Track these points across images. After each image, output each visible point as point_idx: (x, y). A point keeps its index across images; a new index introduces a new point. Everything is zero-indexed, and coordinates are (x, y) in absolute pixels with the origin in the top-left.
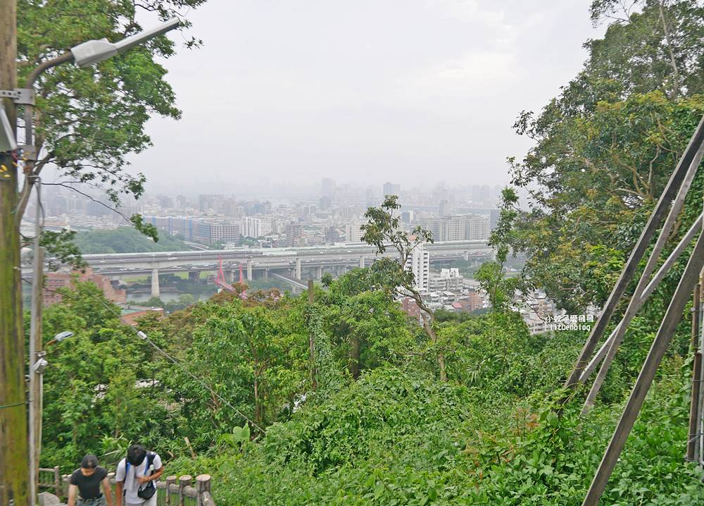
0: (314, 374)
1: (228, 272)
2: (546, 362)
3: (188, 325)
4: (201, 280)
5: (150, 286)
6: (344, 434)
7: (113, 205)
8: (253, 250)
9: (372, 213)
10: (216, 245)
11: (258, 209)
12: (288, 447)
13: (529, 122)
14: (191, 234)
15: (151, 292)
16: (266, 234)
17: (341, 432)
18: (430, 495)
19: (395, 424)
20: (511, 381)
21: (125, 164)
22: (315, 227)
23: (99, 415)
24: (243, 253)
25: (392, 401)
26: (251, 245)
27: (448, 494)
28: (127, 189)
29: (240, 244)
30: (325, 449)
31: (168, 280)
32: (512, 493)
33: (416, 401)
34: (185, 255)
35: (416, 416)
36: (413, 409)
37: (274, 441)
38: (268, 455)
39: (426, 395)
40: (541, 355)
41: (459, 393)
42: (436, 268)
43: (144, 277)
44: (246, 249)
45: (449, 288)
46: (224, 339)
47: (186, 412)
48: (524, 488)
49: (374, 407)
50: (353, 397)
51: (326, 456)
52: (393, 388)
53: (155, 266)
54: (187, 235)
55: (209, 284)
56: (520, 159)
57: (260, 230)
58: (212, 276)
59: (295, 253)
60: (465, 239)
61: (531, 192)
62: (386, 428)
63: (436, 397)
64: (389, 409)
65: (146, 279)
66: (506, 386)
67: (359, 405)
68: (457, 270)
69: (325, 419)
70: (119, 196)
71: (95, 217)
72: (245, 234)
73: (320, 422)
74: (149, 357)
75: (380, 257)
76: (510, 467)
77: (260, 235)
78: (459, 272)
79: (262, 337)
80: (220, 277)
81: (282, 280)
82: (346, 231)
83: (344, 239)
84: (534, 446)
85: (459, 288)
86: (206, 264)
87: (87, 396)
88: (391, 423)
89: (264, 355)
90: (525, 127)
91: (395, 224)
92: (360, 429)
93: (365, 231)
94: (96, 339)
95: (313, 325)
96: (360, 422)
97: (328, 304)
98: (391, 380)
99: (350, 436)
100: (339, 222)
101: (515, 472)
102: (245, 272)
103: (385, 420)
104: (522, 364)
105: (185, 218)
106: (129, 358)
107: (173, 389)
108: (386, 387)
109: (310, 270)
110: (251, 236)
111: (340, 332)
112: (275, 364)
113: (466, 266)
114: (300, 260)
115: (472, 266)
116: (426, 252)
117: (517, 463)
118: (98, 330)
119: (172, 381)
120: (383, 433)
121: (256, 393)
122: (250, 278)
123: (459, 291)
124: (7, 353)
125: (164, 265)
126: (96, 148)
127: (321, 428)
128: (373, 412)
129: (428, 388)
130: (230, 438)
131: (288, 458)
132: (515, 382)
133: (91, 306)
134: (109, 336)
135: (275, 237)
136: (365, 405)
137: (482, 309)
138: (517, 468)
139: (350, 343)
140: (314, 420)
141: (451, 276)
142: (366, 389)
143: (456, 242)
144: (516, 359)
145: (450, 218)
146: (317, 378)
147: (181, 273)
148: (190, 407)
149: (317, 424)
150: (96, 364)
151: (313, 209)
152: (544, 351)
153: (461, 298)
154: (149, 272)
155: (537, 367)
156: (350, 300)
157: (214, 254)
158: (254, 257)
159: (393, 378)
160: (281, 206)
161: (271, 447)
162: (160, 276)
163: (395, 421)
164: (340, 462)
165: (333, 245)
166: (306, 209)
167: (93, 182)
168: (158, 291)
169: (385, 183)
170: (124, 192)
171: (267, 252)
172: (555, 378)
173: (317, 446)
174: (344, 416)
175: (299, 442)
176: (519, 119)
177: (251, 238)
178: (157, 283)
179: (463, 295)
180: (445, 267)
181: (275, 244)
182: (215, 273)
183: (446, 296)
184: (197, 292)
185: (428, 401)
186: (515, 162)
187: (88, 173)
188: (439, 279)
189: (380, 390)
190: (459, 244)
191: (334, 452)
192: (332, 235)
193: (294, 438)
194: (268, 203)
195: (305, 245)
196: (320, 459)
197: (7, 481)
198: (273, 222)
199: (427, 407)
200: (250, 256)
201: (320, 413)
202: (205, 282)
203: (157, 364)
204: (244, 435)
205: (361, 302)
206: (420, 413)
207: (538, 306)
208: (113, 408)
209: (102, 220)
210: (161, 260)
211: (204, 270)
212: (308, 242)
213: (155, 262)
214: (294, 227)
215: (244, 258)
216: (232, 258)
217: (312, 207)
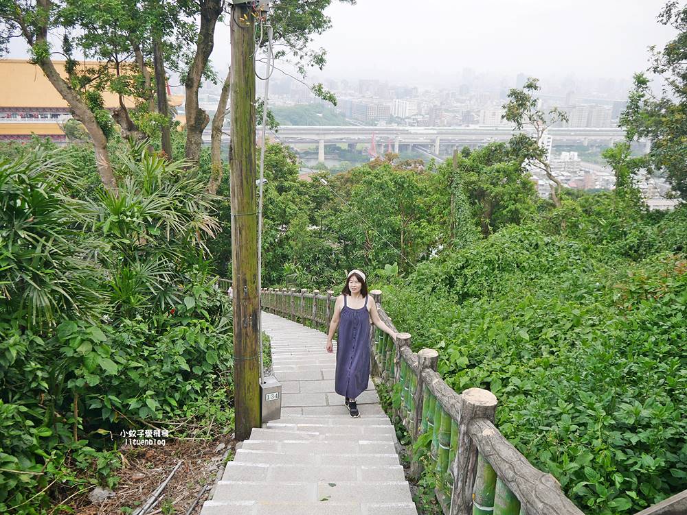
0: (452, 228)
1: (379, 145)
2: (664, 232)
3: (348, 184)
4: (357, 151)
5: (317, 153)
6: (482, 274)
7: (300, 76)
8: (401, 128)
9: (514, 94)
10: (371, 122)
11: (408, 93)
12: (434, 281)
13: (674, 11)
14: (351, 113)
15: (317, 159)
16: (412, 114)
17: (480, 273)
18: (575, 321)
19: (526, 270)
20: (628, 246)
21: (309, 41)
22: (454, 110)
23: (281, 247)
24: (392, 130)
25: (525, 252)
26: (399, 124)
27: (591, 322)
28: (312, 63)
29: (390, 122)
30: (466, 284)
31: (332, 149)
32: (661, 323)
33: (546, 253)
34: (346, 130)
35: (545, 266)
36: (543, 260)
37: (423, 275)
38: (417, 285)
39: (556, 249)
40: (659, 226)
41: (586, 250)
42: (557, 151)
43: (313, 146)
44: (394, 126)
45: (566, 169)
46: (377, 196)
47: (346, 251)
48: (674, 320)
49: (510, 254)
50: (492, 245)
51: (466, 290)
52: (527, 242)
53: (322, 137)
54: (348, 114)
55: (363, 154)
56: (661, 48)
57: (407, 111)
58: (366, 147)
59: (435, 132)
60: (587, 127)
61: (666, 79)
62: (518, 273)
63: (565, 252)
64: (522, 258)
65: (315, 147)
66: (622, 250)
67: (497, 252)
68: (576, 154)
69: (467, 261)
70: (305, 68)
71: (277, 96)
72: (395, 114)
73: (462, 263)
74: (318, 207)
75: (517, 133)
76: (659, 303)
77: (407, 115)
78: (578, 155)
79: (410, 196)
80: (373, 149)
81: (422, 154)
82: (480, 114)
83: (478, 122)
84: (683, 287)
85: (577, 170)
86: (362, 137)
87: (274, 232)
88: (522, 269)
89: (410, 212)
90: (669, 17)
91: (534, 104)
92: (496, 272)
93: (506, 110)
94: (281, 190)
95: (455, 188)
96: (497, 266)
97: (468, 171)
98: (525, 234)
99: (487, 276)
100: (475, 107)
101: (664, 307)
102: (393, 146)
103: (518, 267)
104: (640, 233)
105: (347, 99)
106: (304, 206)
107: (337, 232)
108: (520, 240)
109: (447, 146)
110: (399, 115)
111: (476, 195)
112: (419, 219)
113: (585, 151)
114: (438, 139)
115: (590, 151)
116: (549, 136)
117: (666, 299)
118: (282, 182)
119: (336, 226)
120: (516, 276)
121: (402, 240)
122: (397, 151)
123: (575, 172)
124: (244, 172)
125: (328, 137)
126: (286, 31)
127: (463, 268)
128: (509, 259)
129: (558, 244)
130: (382, 272)
131: (434, 289)
132: (631, 248)
133: (277, 163)
134: (290, 188)
135: (419, 118)
136: (502, 252)
137: (595, 189)
138: (666, 304)
139: (484, 205)
140: (458, 261)
141: (570, 159)
142: (503, 241)
143: (578, 129)
144: (634, 228)
145: (574, 107)
146: (454, 231)
147: (342, 144)
148: (348, 248)
149: (459, 264)
150: (280, 208)
152: (662, 223)
153: (577, 178)
154: (317, 142)
155: (654, 237)
156: (487, 169)
157: (369, 130)
158: (401, 134)
159: (527, 233)
160: (427, 92)
161: (420, 279)
162: (325, 146)
163: (527, 268)
164: (478, 297)
165: (468, 126)
166: (448, 94)
167: (285, 58)
168: (323, 158)
169: (519, 73)
170: (310, 65)
171: (412, 129)
172: (671, 246)
173: (459, 282)
174: (483, 260)
175: (444, 277)
176: (664, 9)
177: (399, 118)
178: (323, 151)
179: (579, 176)
180: (564, 151)
181: (419, 123)
182: (369, 145)
183: (563, 176)
184: (353, 160)
185: (557, 254)
186: (656, 50)
187: (280, 50)
188: (559, 161)
189: (515, 242)
190: (580, 131)
191: (473, 288)
192: (468, 118)
193: (440, 274)
194: (415, 88)
195: (444, 126)
196: (461, 292)
197: (243, 272)
198: (419, 104)
199: (556, 259)
200: (397, 132)
201: (463, 256)
202: (360, 152)
203: (326, 213)
204: (393, 271)
205: (498, 171)
206: (549, 263)
207: (648, 190)
208: (292, 242)
209: (282, 98)
210: (326, 132)
211: (360, 143)
212: (447, 123)
213: (322, 134)
214: (436, 109)
215: (393, 134)
216: (383, 134)
217: (453, 93)
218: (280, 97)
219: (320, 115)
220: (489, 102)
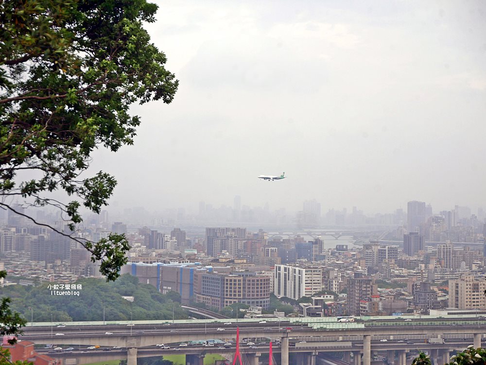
1: (250, 357)
8: (292, 320)
10: (232, 310)
11: (302, 251)
14: (191, 293)
16: (313, 293)
22: (395, 282)
24: (276, 325)
26: (287, 313)
29: (270, 309)
44: (280, 318)
53: (133, 342)
54: (185, 294)
57: (303, 286)
58: (224, 361)
59: (362, 326)
65: (119, 363)
71: (43, 263)
72: (279, 293)
77: (303, 294)
80: (238, 363)
82: (449, 291)
83: (445, 304)
100: (437, 276)
102: (278, 357)
105: (183, 265)
109: (387, 355)
110: (288, 296)
114: (369, 338)
125: (146, 342)
135: (329, 299)
147: (175, 354)
151: (393, 252)
157: (228, 326)
158: (293, 331)
160: (340, 248)
165: (426, 313)
166: (381, 253)
171: (315, 322)
177: (288, 300)
181: (328, 311)
182: (228, 357)
192: (424, 297)
194: (318, 242)
195: (378, 314)
198: (326, 274)
200: (286, 329)
209: (53, 268)
210: (141, 332)
211: (211, 352)
212: (384, 309)
213: (134, 336)
214: (360, 282)
215: (277, 332)
216: (257, 332)
217: (390, 249)
218: (49, 265)
219: (130, 298)
220: (463, 264)
